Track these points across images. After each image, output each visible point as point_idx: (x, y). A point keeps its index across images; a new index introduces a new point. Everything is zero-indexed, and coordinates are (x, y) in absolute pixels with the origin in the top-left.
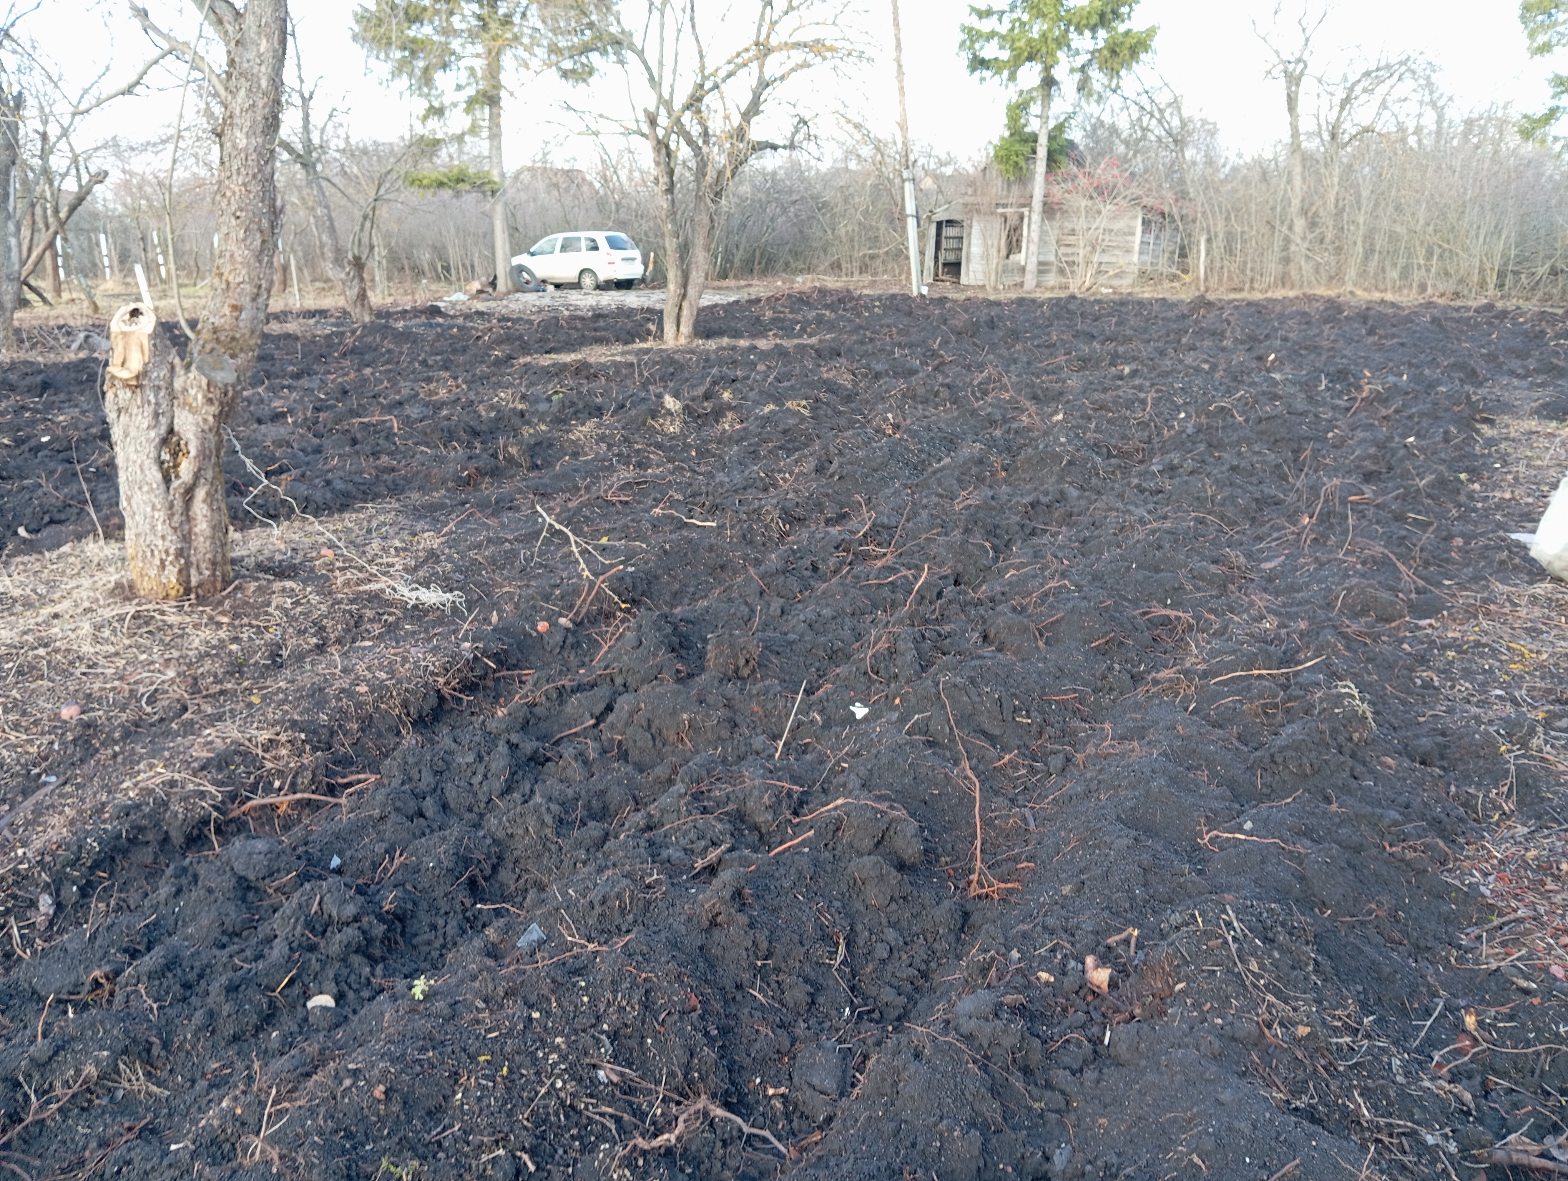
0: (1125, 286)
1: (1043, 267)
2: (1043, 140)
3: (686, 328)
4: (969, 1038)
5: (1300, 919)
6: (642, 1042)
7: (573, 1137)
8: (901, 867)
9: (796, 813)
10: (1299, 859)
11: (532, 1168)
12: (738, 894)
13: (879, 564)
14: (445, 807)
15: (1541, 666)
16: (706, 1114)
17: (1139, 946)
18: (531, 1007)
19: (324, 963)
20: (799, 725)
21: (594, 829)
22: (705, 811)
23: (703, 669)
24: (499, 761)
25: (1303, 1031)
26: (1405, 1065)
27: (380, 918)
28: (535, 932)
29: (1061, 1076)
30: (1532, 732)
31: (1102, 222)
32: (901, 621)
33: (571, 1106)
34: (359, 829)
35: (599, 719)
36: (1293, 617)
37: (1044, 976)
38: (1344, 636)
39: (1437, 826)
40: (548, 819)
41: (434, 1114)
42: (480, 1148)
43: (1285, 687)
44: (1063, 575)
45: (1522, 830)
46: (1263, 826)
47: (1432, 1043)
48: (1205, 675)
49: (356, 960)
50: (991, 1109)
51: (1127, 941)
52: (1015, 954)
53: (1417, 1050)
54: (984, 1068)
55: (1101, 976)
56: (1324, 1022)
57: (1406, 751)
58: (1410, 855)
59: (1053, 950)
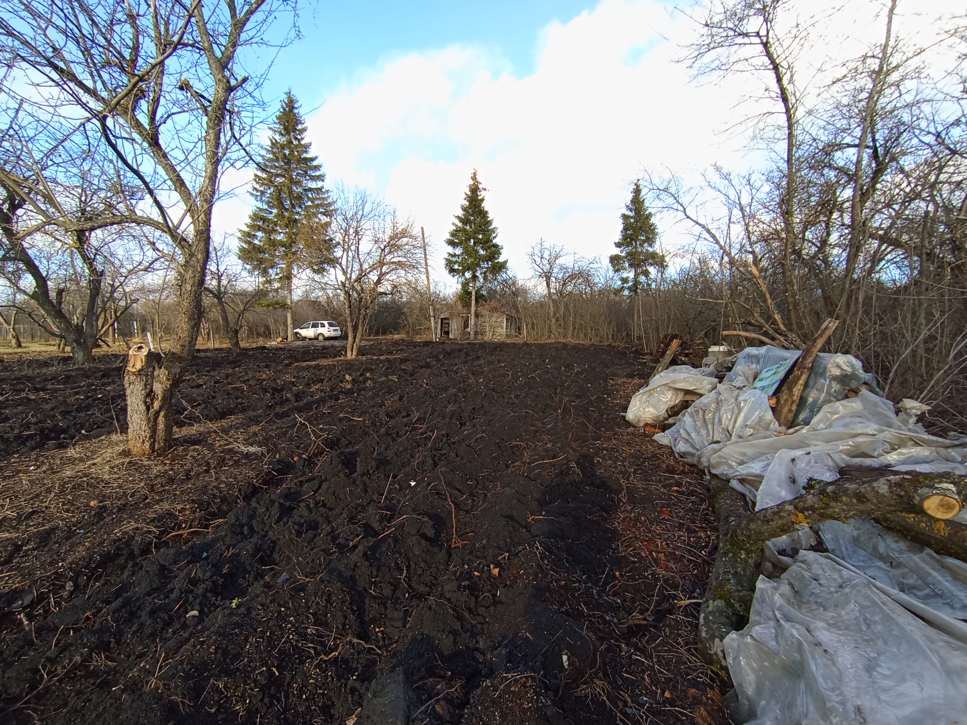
0: (502, 339)
1: (476, 333)
2: (474, 293)
3: (354, 353)
4: (449, 600)
5: (561, 544)
6: (326, 615)
7: (296, 659)
8: (427, 539)
9: (389, 522)
10: (560, 523)
11: (277, 674)
12: (365, 554)
13: (420, 431)
14: (252, 529)
15: (631, 454)
16: (351, 641)
17: (509, 559)
18: (281, 606)
19: (195, 598)
20: (390, 489)
21: (310, 533)
22: (355, 523)
23: (355, 471)
24: (275, 511)
25: (563, 583)
26: (598, 592)
27: (222, 577)
28: (285, 576)
29: (482, 610)
30: (630, 475)
31: (494, 319)
32: (427, 450)
33: (296, 645)
34: (214, 541)
35: (316, 492)
36: (556, 443)
37: (476, 573)
38: (572, 448)
39: (603, 509)
40: (293, 531)
41: (237, 657)
42: (255, 668)
43: (554, 466)
44: (483, 432)
45: (629, 508)
46: (548, 513)
47: (606, 583)
48: (529, 463)
49: (209, 595)
50: (457, 626)
51: (504, 558)
52: (466, 567)
53: (602, 586)
54: (454, 610)
55: (496, 571)
56: (570, 580)
57: (593, 484)
58: (595, 519)
59: (479, 564)
